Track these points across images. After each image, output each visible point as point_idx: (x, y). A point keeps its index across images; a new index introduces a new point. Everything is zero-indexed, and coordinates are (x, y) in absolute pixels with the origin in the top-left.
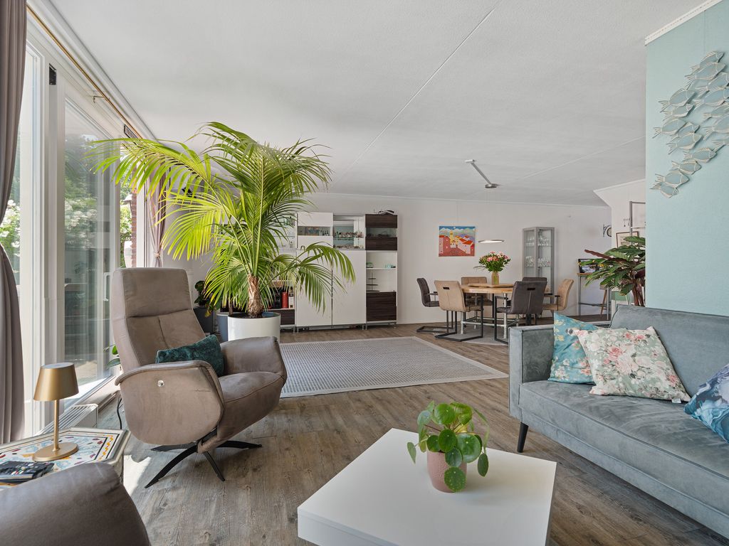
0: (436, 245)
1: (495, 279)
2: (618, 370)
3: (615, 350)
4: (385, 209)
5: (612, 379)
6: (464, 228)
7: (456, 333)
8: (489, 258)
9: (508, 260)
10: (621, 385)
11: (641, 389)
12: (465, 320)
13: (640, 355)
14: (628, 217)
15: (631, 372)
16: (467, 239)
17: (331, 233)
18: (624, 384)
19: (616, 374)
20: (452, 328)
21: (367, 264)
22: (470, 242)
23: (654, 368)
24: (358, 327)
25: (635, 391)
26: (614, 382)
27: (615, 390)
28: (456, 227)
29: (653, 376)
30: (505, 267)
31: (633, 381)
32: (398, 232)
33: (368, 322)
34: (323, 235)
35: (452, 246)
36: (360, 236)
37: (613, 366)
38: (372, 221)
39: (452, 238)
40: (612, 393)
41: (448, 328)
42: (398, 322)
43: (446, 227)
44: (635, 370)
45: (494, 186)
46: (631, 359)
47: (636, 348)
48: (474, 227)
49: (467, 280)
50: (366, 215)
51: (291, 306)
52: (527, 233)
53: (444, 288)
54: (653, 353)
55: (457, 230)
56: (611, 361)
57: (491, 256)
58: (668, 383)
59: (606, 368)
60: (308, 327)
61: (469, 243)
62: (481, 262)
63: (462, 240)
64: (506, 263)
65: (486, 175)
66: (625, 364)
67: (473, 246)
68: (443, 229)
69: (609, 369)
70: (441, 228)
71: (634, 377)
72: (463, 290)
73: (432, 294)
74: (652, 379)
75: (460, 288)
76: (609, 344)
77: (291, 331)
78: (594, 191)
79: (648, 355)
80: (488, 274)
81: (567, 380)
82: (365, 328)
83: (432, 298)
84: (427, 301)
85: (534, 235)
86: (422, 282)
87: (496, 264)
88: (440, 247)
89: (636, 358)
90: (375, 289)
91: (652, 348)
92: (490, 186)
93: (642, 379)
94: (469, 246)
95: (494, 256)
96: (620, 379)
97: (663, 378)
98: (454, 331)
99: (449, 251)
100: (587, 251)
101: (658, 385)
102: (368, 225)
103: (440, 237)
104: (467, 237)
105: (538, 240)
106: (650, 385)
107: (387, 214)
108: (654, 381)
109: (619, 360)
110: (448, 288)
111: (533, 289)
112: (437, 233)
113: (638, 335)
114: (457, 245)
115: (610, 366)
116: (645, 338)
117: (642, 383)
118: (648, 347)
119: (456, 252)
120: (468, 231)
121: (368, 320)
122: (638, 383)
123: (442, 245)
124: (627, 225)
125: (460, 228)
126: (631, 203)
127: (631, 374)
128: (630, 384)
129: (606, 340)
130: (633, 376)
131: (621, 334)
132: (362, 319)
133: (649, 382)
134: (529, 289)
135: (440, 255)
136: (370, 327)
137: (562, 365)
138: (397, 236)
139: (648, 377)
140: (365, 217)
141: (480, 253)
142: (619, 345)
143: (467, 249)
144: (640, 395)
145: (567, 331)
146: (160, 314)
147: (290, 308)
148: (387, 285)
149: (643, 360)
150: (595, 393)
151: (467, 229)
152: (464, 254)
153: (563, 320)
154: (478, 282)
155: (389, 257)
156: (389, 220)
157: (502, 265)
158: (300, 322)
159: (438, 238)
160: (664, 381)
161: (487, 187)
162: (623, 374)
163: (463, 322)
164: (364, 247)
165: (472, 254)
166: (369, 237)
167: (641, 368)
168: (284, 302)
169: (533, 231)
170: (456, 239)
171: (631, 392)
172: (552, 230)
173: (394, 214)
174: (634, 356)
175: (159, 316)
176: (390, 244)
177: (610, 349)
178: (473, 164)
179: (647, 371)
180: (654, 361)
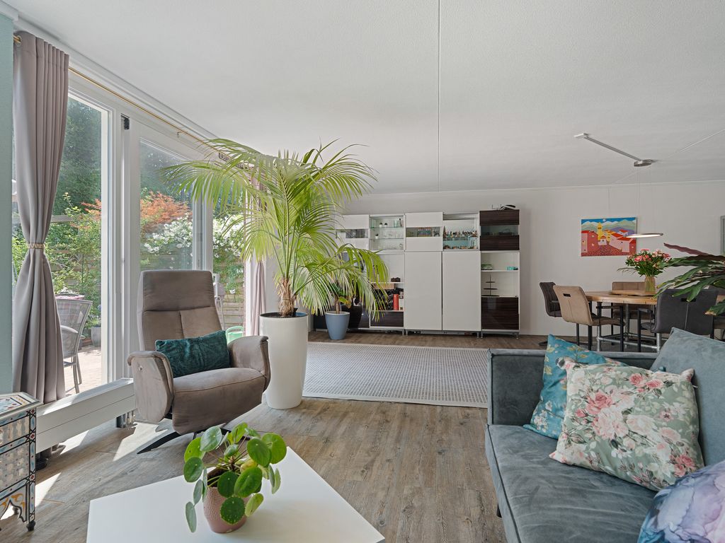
0: (577, 243)
1: (649, 284)
2: (594, 429)
3: (599, 399)
4: (504, 205)
5: (580, 442)
6: (619, 220)
8: (639, 258)
10: (593, 454)
11: (625, 468)
12: (601, 336)
13: (638, 413)
15: (612, 437)
16: (624, 234)
17: (442, 233)
18: (598, 454)
19: (589, 435)
21: (483, 266)
22: (630, 238)
23: (654, 437)
24: (472, 335)
25: (615, 469)
26: (583, 447)
27: (582, 460)
28: (607, 220)
29: (647, 451)
31: (614, 452)
32: (520, 230)
33: (483, 330)
34: (435, 236)
35: (601, 243)
36: (475, 236)
37: (588, 422)
38: (488, 219)
39: (600, 233)
40: (578, 463)
42: (521, 331)
43: (591, 221)
44: (621, 435)
45: (646, 163)
46: (621, 417)
47: (636, 401)
48: (634, 219)
49: (620, 286)
50: (480, 212)
51: (402, 308)
53: (565, 295)
54: (664, 413)
55: (609, 223)
56: (587, 415)
57: (642, 255)
58: (672, 468)
59: (576, 424)
60: (420, 331)
62: (629, 262)
63: (616, 235)
65: (622, 150)
66: (609, 422)
67: (634, 242)
68: (587, 223)
69: (580, 426)
70: (583, 221)
71: (617, 447)
74: (645, 456)
75: (582, 294)
76: (595, 388)
77: (399, 333)
79: (652, 415)
81: (544, 431)
82: (480, 336)
84: (552, 309)
86: (547, 287)
87: (648, 266)
88: (582, 245)
89: (630, 417)
90: (493, 293)
91: (666, 406)
92: (641, 163)
93: (629, 452)
94: (627, 242)
96: (593, 445)
97: (664, 457)
99: (594, 248)
100: (667, 245)
101: (654, 467)
102: (483, 223)
103: (583, 232)
104: (623, 231)
106: (641, 465)
107: (506, 209)
108: (647, 459)
109: (600, 415)
110: (569, 295)
112: (580, 228)
113: (653, 380)
114: (608, 242)
115: (584, 423)
116: (661, 386)
117: (627, 459)
118: (661, 402)
119: (607, 251)
120: (624, 224)
121: (483, 326)
122: (620, 457)
123: (586, 243)
125: (612, 220)
127: (613, 441)
128: (608, 456)
129: (593, 381)
130: (615, 443)
131: (625, 375)
132: (477, 327)
133: (638, 460)
135: (583, 255)
136: (486, 336)
137: (545, 410)
138: (519, 234)
139: (639, 451)
140: (479, 214)
142: (611, 392)
143: (624, 246)
144: (623, 476)
145: (557, 361)
146: (182, 310)
147: (400, 311)
148: (509, 288)
149: (640, 422)
150: (555, 457)
151: (623, 221)
152: (620, 253)
153: (556, 346)
155: (510, 258)
156: (510, 216)
158: (408, 325)
159: (580, 234)
160: (664, 463)
161: (636, 165)
162: (600, 437)
163: (599, 338)
164: (479, 248)
165: (632, 252)
166: (484, 237)
167: (631, 434)
168: (395, 304)
170: (607, 234)
171: (609, 469)
173: (515, 209)
174: (627, 412)
175: (181, 312)
176: (512, 242)
177: (593, 396)
178: (588, 138)
179: (639, 441)
180: (658, 426)
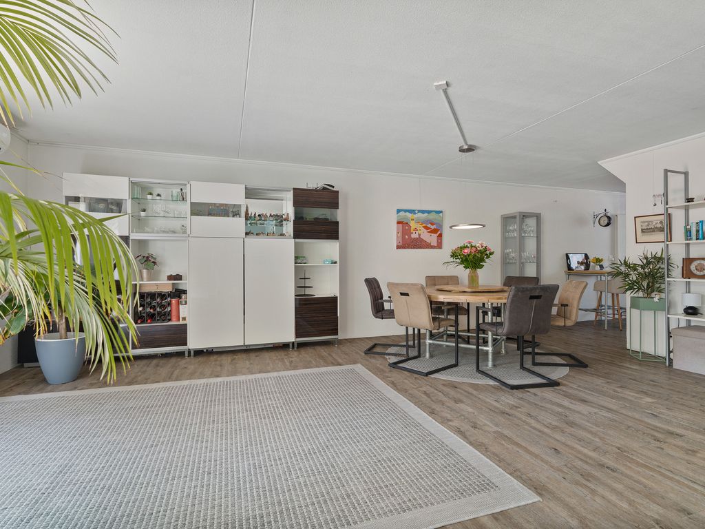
0: (392, 234)
1: (473, 279)
4: (322, 183)
6: (429, 212)
7: (418, 356)
8: (466, 251)
9: (491, 254)
14: (662, 192)
16: (433, 227)
17: (243, 214)
20: (414, 346)
21: (296, 258)
22: (437, 231)
24: (285, 346)
28: (419, 211)
30: (487, 264)
32: (339, 215)
33: (298, 339)
34: (233, 216)
35: (414, 236)
36: (287, 219)
38: (303, 198)
39: (413, 225)
41: (408, 347)
42: (341, 336)
43: (406, 211)
45: (471, 149)
48: (441, 212)
49: (432, 281)
50: (294, 189)
51: (184, 319)
52: (507, 220)
53: (402, 294)
55: (420, 215)
57: (467, 247)
60: (212, 349)
61: (434, 231)
62: (454, 255)
63: (426, 228)
64: (488, 257)
67: (440, 235)
68: (402, 213)
70: (399, 211)
72: (429, 297)
73: (387, 301)
75: (424, 292)
77: (180, 354)
78: (599, 162)
80: (463, 273)
82: (293, 347)
83: (387, 306)
84: (379, 310)
85: (516, 223)
86: (372, 285)
87: (473, 259)
88: (397, 237)
90: (308, 291)
92: (466, 147)
94: (435, 236)
95: (472, 246)
98: (416, 354)
99: (408, 242)
102: (297, 203)
103: (398, 223)
104: (432, 224)
105: (521, 230)
107: (324, 188)
110: (407, 295)
111: (538, 297)
112: (394, 218)
114: (419, 235)
119: (418, 244)
120: (432, 217)
121: (298, 335)
123: (400, 234)
124: (658, 203)
125: (423, 212)
126: (666, 171)
132: (289, 336)
134: (532, 298)
135: (398, 247)
136: (300, 346)
138: (339, 219)
140: (292, 191)
141: (450, 243)
143: (432, 239)
147: (181, 322)
148: (325, 287)
151: (432, 214)
152: (428, 246)
154: (448, 284)
155: (327, 249)
156: (328, 197)
157: (482, 260)
158: (195, 342)
159: (395, 225)
161: (461, 150)
163: (428, 341)
164: (292, 235)
165: (439, 246)
166: (299, 221)
168: (174, 313)
169: (515, 217)
170: (420, 227)
172: (538, 217)
173: (334, 189)
176: (330, 231)
178: (445, 92)
